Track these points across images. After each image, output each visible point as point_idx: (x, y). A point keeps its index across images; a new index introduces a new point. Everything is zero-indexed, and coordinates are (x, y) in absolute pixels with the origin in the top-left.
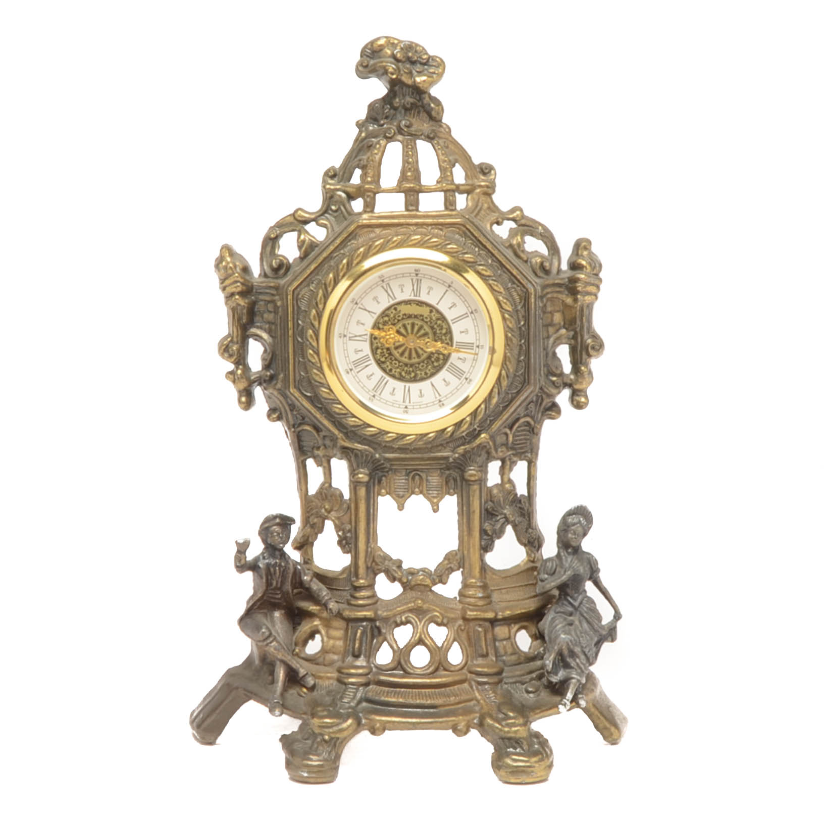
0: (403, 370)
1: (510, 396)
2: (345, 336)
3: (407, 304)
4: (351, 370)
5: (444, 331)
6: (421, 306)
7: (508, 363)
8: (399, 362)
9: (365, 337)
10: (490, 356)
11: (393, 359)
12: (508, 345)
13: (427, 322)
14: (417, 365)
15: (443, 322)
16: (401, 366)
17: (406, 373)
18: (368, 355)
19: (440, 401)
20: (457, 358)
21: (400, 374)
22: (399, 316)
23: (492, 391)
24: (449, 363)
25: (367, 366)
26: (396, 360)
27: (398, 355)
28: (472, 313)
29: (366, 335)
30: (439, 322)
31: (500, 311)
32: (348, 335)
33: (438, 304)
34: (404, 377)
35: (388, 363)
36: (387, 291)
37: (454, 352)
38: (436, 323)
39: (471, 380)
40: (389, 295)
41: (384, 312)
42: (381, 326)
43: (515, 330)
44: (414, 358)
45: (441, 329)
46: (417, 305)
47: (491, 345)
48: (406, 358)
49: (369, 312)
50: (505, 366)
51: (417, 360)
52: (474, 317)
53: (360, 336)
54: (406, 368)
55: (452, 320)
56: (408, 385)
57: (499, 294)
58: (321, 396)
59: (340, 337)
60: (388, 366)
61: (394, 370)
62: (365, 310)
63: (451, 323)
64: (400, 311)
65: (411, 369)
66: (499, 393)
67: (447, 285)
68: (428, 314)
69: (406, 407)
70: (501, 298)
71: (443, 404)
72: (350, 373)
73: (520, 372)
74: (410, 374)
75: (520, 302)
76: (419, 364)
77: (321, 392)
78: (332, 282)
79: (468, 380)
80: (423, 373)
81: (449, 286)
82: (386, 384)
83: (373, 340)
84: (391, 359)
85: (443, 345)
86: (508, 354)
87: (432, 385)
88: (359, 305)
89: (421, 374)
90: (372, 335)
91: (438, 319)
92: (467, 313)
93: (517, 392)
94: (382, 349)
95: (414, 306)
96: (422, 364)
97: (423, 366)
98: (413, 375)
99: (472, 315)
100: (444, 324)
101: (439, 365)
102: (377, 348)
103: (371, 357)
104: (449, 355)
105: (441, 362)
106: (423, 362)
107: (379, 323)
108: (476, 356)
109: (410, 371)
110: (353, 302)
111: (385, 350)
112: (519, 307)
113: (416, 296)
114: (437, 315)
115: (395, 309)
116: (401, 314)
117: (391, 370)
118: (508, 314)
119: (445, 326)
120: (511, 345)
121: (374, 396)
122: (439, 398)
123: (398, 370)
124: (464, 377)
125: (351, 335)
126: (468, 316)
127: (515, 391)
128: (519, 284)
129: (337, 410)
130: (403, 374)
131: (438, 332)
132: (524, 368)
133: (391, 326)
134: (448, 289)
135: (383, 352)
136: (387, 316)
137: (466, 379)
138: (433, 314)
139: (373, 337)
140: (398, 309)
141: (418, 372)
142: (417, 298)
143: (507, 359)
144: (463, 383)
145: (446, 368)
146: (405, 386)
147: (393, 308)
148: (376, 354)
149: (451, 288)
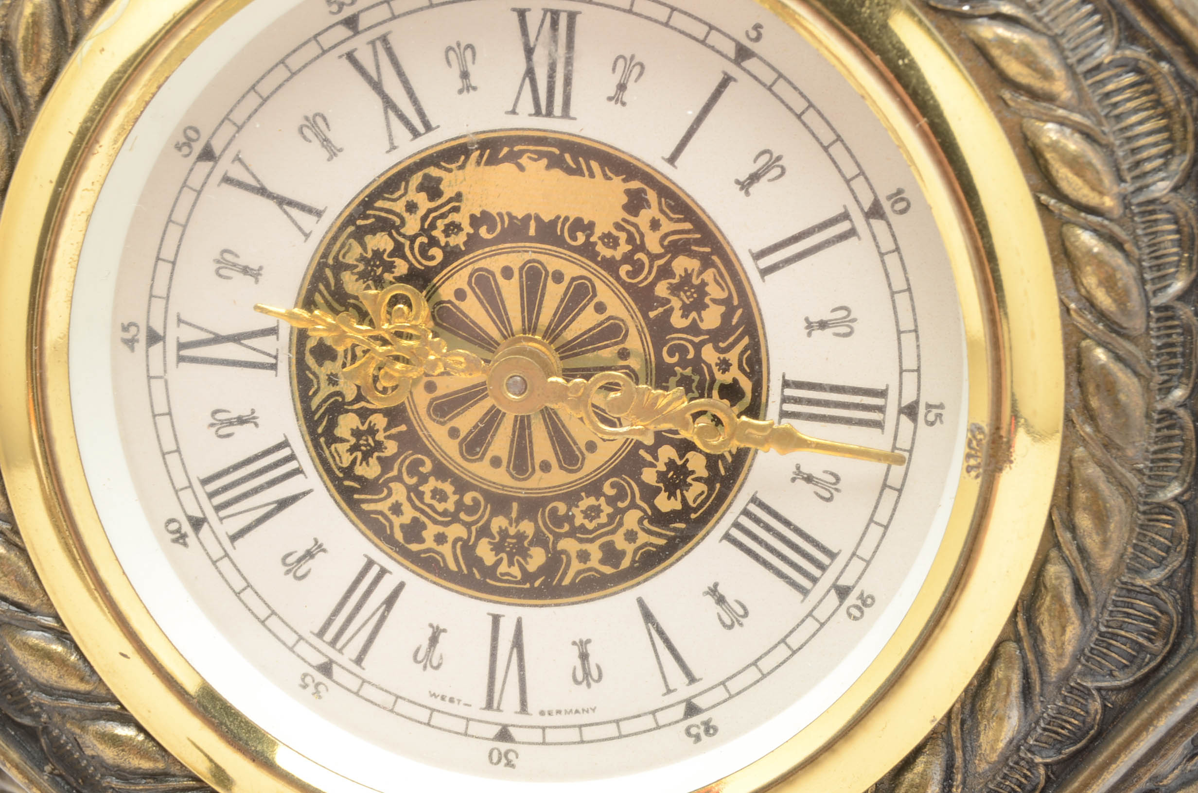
0: (484, 532)
1: (1095, 705)
2: (154, 338)
3: (493, 161)
4: (197, 524)
5: (711, 318)
6: (577, 171)
7: (1084, 521)
8: (462, 487)
9: (267, 343)
10: (974, 486)
11: (428, 467)
12: (1091, 417)
13: (610, 266)
14: (562, 508)
15: (706, 263)
16: (472, 510)
17: (498, 548)
18: (285, 444)
19: (692, 710)
20: (790, 472)
21: (468, 549)
22: (453, 228)
23: (986, 673)
24: (740, 501)
25: (283, 504)
26: (441, 472)
27: (451, 448)
28: (875, 212)
29: (273, 331)
30: (682, 264)
31: (1043, 208)
32: (175, 334)
33: (672, 160)
34: (490, 571)
35: (399, 493)
36: (377, 86)
37: (764, 441)
38: (665, 272)
39: (866, 601)
40: (389, 104)
41: (367, 203)
42: (351, 283)
43: (1137, 324)
44: (546, 467)
45: (699, 305)
46: (555, 162)
47: (984, 419)
48: (496, 462)
49: (282, 201)
50: (1065, 536)
51: (558, 478)
52: (887, 244)
53: (237, 339)
54: (498, 523)
55: (758, 256)
56: (510, 613)
57: (1033, 107)
58: (23, 674)
59: (130, 343)
60: (396, 509)
61: (430, 532)
62: (262, 191)
63: (750, 269)
64: (459, 197)
65: (527, 527)
66: (1027, 691)
67: (730, 49)
68: (621, 215)
69: (504, 735)
70: (1050, 132)
71: (709, 729)
72: (191, 539)
73: (1157, 575)
74: (524, 553)
75: (1168, 155)
76: (571, 497)
77: (20, 655)
78: (47, 38)
79: (852, 599)
80: (595, 551)
81: (743, 54)
82: (390, 602)
83: (310, 361)
84: (414, 469)
85: (701, 403)
86: (1092, 471)
87: (648, 616)
88: (225, 165)
89: (584, 556)
90: (302, 336)
91: (676, 249)
92: (845, 216)
93: (1137, 683)
94: (364, 414)
95: (536, 168)
96: (588, 502)
97: (592, 513)
98: (537, 558)
99: (878, 225)
100: (709, 275)
101: (687, 509)
102: (337, 408)
103: (305, 458)
104: (741, 458)
105: (695, 491)
106: (594, 488)
107: (339, 267)
108: (897, 471)
109: (521, 536)
110: (189, 142)
111: (379, 421)
112: (1161, 188)
113: (549, 114)
114: (667, 226)
115: (432, 189)
116: (462, 218)
117: (414, 531)
118: (1097, 232)
119: (714, 291)
120: (1107, 416)
121: (326, 669)
122: (684, 691)
123: (456, 531)
124: (827, 580)
125: (189, 335)
126: (852, 233)
127: (1123, 679)
128: (1165, 44)
129: (109, 754)
130: (485, 551)
131: (677, 321)
132: (1183, 548)
133: (406, 290)
134: (733, 70)
135: (372, 431)
136: (385, 225)
137: (843, 592)
138: (644, 219)
139: (311, 344)
140: (448, 192)
141: (569, 545)
142: (555, 125)
143: (1082, 496)
144: (821, 614)
145: (725, 523)
146: (496, 619)
147: (416, 179)
148: (333, 439)
149: (750, 64)
